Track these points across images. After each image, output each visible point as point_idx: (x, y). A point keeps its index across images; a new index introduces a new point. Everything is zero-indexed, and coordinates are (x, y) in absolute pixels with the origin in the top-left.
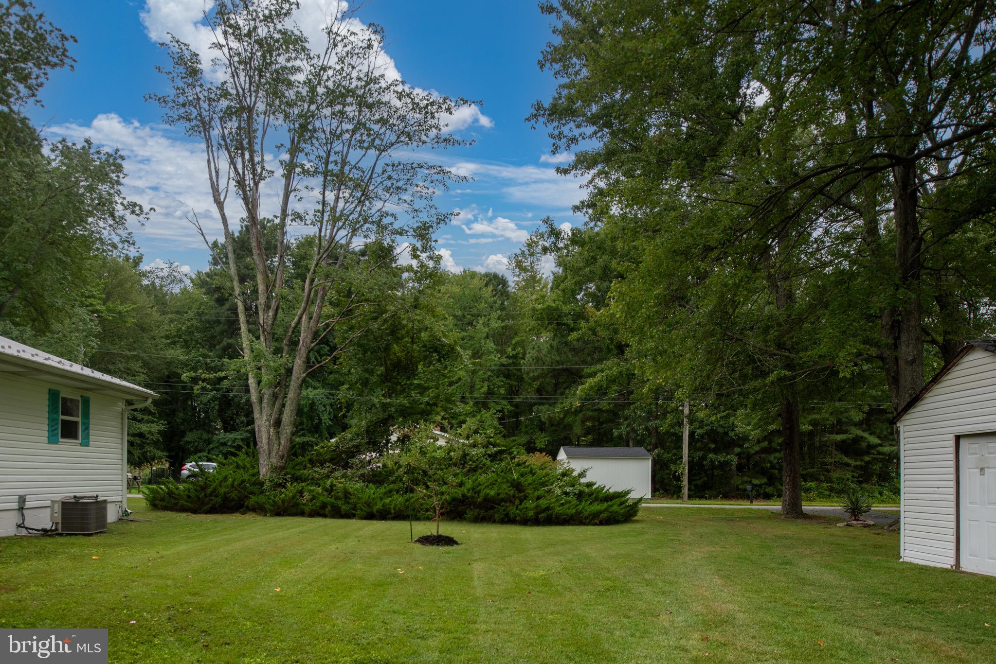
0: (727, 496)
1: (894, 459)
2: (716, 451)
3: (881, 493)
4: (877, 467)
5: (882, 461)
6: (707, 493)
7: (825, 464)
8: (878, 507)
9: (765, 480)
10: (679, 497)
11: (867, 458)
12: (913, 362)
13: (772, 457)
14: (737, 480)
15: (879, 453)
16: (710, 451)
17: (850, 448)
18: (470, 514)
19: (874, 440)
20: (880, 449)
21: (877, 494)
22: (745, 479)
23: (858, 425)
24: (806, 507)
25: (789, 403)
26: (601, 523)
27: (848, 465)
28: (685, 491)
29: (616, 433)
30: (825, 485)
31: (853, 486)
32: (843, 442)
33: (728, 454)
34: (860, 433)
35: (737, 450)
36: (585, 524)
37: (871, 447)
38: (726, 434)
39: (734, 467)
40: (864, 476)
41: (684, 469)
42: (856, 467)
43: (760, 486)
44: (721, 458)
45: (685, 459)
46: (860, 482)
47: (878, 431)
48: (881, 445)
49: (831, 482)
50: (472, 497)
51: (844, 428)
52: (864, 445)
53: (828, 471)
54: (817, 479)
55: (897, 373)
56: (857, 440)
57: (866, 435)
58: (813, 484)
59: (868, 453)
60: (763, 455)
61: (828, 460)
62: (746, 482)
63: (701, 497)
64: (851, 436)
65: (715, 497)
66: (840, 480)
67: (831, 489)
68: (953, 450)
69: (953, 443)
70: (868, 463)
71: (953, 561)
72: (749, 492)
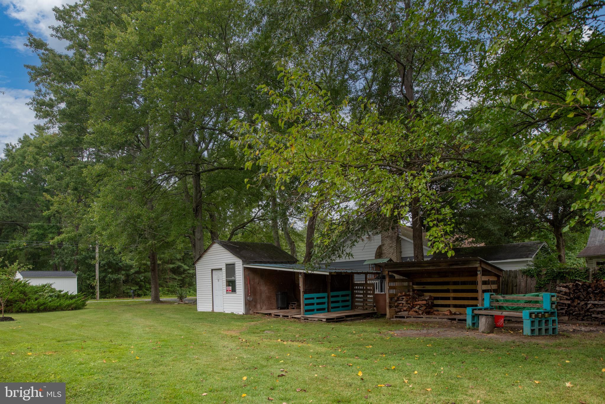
0: (118, 297)
1: (194, 276)
2: (112, 273)
3: (189, 292)
4: (188, 280)
5: (189, 277)
6: (108, 295)
7: (165, 279)
8: (189, 298)
9: (138, 288)
10: (95, 298)
11: (183, 276)
12: (200, 239)
13: (140, 276)
14: (124, 288)
15: (188, 273)
16: (110, 273)
17: (176, 271)
19: (186, 267)
20: (188, 271)
21: (188, 292)
22: (128, 287)
23: (179, 260)
24: (162, 299)
25: (153, 253)
26: (72, 309)
27: (176, 279)
28: (98, 294)
29: (51, 262)
30: (166, 289)
31: (178, 289)
32: (173, 268)
33: (119, 274)
34: (180, 264)
35: (123, 272)
36: (64, 310)
37: (185, 270)
38: (117, 264)
39: (122, 281)
40: (182, 284)
41: (97, 283)
42: (179, 280)
43: (135, 290)
44: (115, 276)
45: (97, 277)
46: (181, 287)
47: (188, 263)
48: (189, 270)
49: (168, 287)
51: (173, 261)
52: (182, 270)
53: (166, 282)
54: (163, 286)
55: (195, 243)
56: (179, 267)
57: (183, 265)
59: (184, 273)
60: (136, 275)
61: (167, 276)
63: (105, 298)
64: (176, 265)
65: (112, 297)
66: (172, 286)
67: (169, 291)
68: (211, 274)
69: (211, 272)
70: (184, 278)
71: (211, 309)
72: (131, 294)
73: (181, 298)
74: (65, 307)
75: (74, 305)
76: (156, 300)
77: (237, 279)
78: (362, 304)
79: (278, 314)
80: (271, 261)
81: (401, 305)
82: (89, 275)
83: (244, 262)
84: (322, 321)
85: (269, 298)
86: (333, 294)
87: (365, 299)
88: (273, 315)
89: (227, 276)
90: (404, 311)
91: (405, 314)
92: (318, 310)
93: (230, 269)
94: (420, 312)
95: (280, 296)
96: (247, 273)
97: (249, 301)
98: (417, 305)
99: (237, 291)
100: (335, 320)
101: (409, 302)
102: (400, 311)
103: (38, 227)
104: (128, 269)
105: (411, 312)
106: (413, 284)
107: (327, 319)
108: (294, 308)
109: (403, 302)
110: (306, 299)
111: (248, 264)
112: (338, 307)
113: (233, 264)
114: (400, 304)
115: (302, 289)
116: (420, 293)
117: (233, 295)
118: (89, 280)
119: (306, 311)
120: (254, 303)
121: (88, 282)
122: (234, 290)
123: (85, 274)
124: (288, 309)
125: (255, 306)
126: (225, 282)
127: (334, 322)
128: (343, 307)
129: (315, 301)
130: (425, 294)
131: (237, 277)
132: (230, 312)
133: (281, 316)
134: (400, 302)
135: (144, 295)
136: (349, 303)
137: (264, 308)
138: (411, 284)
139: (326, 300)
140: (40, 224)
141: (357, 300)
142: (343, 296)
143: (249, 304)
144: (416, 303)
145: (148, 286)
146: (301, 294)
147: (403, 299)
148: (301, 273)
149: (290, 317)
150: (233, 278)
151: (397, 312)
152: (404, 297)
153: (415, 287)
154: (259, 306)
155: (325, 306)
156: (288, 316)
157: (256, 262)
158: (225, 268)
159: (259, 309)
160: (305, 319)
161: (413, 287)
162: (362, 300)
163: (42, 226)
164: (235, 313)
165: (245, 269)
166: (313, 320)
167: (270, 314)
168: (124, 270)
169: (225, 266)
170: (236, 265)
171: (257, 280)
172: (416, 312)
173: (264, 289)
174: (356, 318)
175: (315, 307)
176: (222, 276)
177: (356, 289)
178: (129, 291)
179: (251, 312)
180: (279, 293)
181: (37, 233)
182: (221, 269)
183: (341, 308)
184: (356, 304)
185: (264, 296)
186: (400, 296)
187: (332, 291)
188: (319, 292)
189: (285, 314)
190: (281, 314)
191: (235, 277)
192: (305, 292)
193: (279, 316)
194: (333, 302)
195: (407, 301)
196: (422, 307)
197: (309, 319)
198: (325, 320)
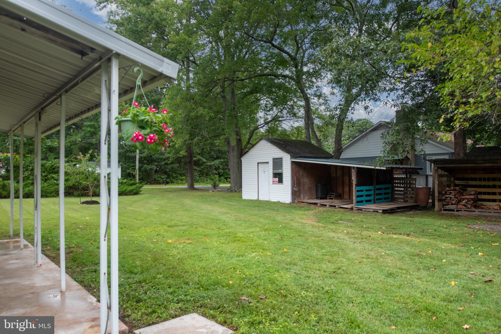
0: (151, 184)
2: (147, 164)
3: (207, 181)
4: (205, 170)
9: (166, 176)
11: (202, 167)
14: (156, 176)
15: (206, 165)
16: (145, 164)
17: (197, 163)
18: (76, 193)
19: (204, 160)
21: (205, 181)
22: (159, 176)
23: (199, 154)
25: (190, 147)
27: (196, 170)
32: (195, 161)
33: (152, 165)
35: (156, 163)
37: (204, 163)
38: (151, 157)
39: (154, 171)
40: (201, 174)
41: (137, 172)
43: (164, 178)
44: (149, 167)
45: (137, 167)
50: (78, 185)
52: (201, 162)
54: (185, 176)
56: (199, 160)
57: (202, 158)
58: (184, 177)
59: (202, 165)
62: (159, 177)
64: (197, 159)
65: (146, 184)
68: (257, 167)
69: (257, 165)
70: (203, 169)
71: (257, 198)
72: (161, 181)
73: (215, 186)
74: (128, 192)
75: (135, 191)
76: (192, 188)
77: (284, 172)
78: (403, 197)
79: (325, 204)
80: (313, 156)
81: (449, 199)
82: (128, 165)
83: (292, 157)
84: (377, 212)
85: (310, 189)
86: (378, 187)
87: (405, 192)
88: (319, 205)
89: (274, 169)
90: (452, 204)
91: (454, 207)
92: (367, 201)
93: (278, 163)
94: (469, 206)
95: (320, 188)
96: (294, 166)
97: (295, 191)
98: (464, 199)
99: (284, 182)
100: (389, 211)
101: (457, 196)
102: (447, 205)
103: (90, 126)
104: (159, 160)
105: (459, 206)
106: (454, 180)
107: (383, 211)
108: (332, 199)
109: (451, 196)
110: (358, 191)
111: (295, 158)
112: (381, 199)
113: (281, 159)
114: (447, 197)
115: (354, 183)
116: (464, 188)
117: (280, 186)
118: (129, 169)
119: (358, 202)
120: (298, 193)
121: (128, 171)
122: (281, 181)
123: (125, 165)
124: (326, 199)
125: (299, 196)
126: (272, 174)
127: (388, 213)
128: (385, 199)
129: (364, 193)
130: (467, 188)
131: (284, 170)
132: (276, 201)
133: (328, 206)
134: (447, 196)
135: (171, 183)
136: (389, 196)
137: (306, 198)
138: (452, 179)
139: (372, 193)
140: (92, 123)
141: (396, 192)
142: (385, 189)
143: (295, 194)
144: (463, 197)
145: (174, 175)
146: (354, 186)
147: (451, 193)
148: (354, 168)
149: (337, 207)
150: (280, 171)
151: (444, 205)
152: (452, 192)
153: (457, 182)
154: (302, 196)
155: (372, 198)
156: (335, 206)
157: (301, 157)
158: (272, 162)
159: (302, 198)
160: (358, 210)
161: (455, 182)
162: (403, 193)
163: (94, 125)
164: (281, 201)
165: (293, 163)
166: (367, 211)
167: (315, 204)
168: (156, 161)
169: (272, 160)
170: (284, 159)
171: (301, 173)
172: (465, 206)
173: (306, 181)
174: (404, 210)
175: (364, 198)
176: (270, 169)
177: (396, 183)
178: (159, 179)
179: (296, 201)
180: (320, 185)
181: (90, 131)
182: (268, 163)
183: (383, 200)
184: (395, 196)
185: (306, 187)
186: (448, 190)
187: (377, 184)
188: (366, 185)
189: (332, 204)
190: (328, 204)
191: (282, 170)
192: (357, 185)
193: (326, 205)
194: (377, 194)
195: (455, 195)
196: (469, 201)
197: (363, 210)
198: (381, 211)
